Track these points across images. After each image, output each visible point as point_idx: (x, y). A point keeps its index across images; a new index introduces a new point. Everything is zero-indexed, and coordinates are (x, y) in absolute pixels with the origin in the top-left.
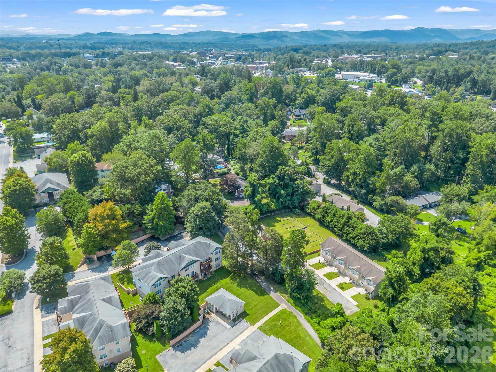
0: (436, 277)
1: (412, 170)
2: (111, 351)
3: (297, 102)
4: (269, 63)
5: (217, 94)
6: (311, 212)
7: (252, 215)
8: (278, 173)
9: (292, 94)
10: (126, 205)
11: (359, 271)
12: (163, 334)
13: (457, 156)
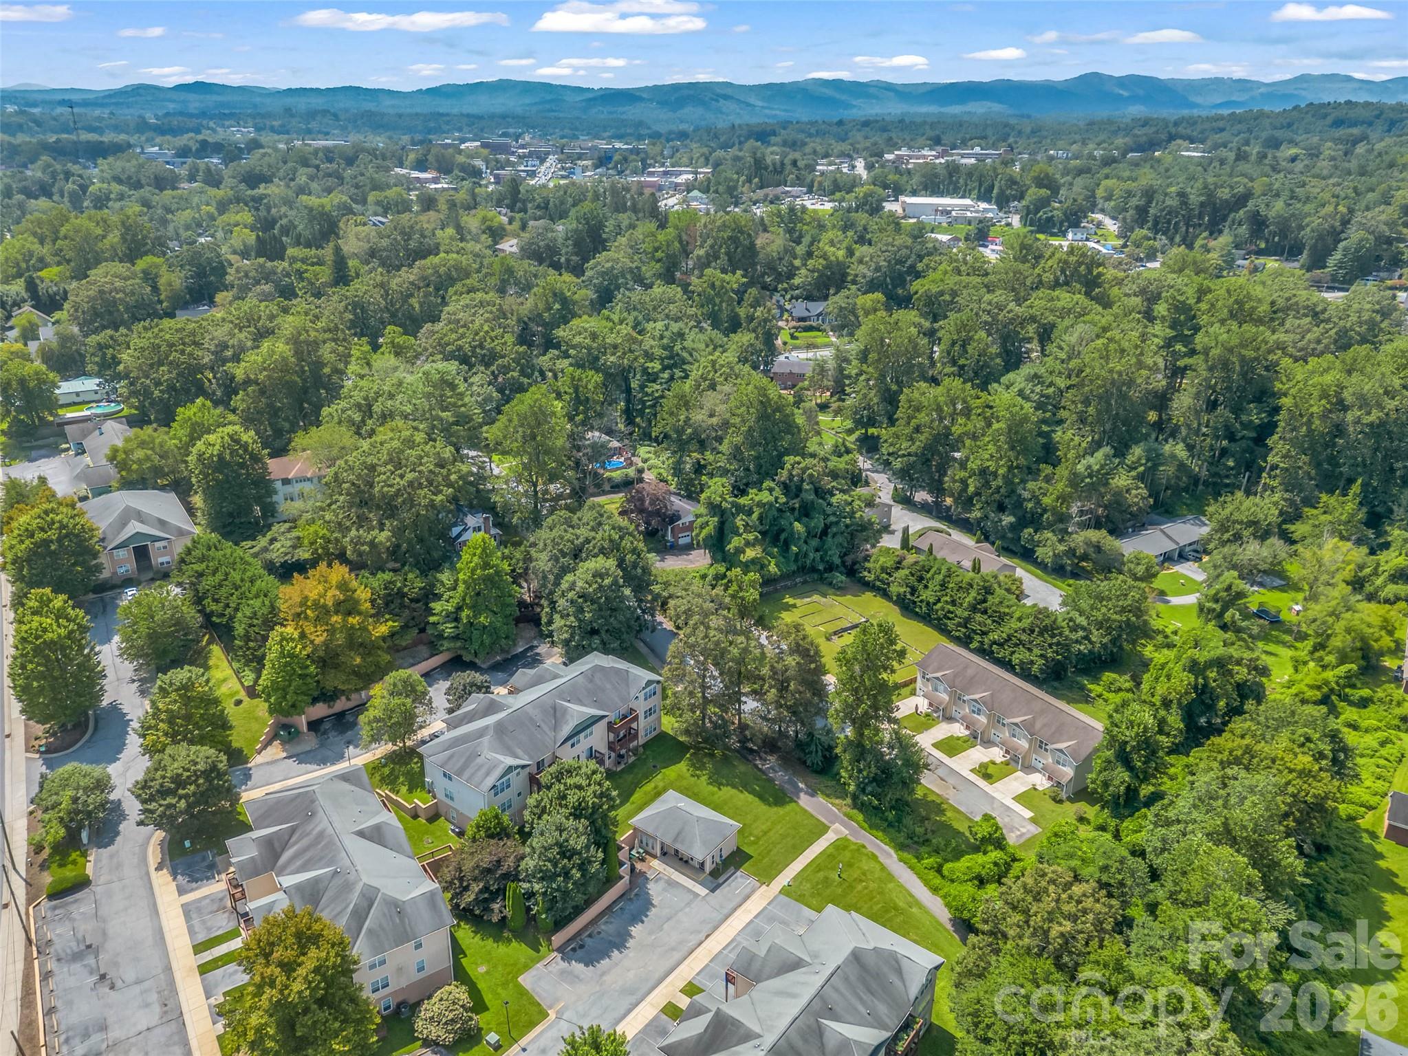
0: (1238, 732)
1: (1130, 459)
2: (400, 970)
3: (797, 281)
4: (696, 173)
5: (568, 261)
6: (878, 578)
7: (741, 589)
8: (783, 475)
9: (780, 259)
10: (380, 575)
11: (1028, 727)
12: (532, 919)
13: (1244, 418)
